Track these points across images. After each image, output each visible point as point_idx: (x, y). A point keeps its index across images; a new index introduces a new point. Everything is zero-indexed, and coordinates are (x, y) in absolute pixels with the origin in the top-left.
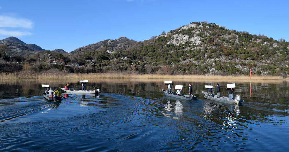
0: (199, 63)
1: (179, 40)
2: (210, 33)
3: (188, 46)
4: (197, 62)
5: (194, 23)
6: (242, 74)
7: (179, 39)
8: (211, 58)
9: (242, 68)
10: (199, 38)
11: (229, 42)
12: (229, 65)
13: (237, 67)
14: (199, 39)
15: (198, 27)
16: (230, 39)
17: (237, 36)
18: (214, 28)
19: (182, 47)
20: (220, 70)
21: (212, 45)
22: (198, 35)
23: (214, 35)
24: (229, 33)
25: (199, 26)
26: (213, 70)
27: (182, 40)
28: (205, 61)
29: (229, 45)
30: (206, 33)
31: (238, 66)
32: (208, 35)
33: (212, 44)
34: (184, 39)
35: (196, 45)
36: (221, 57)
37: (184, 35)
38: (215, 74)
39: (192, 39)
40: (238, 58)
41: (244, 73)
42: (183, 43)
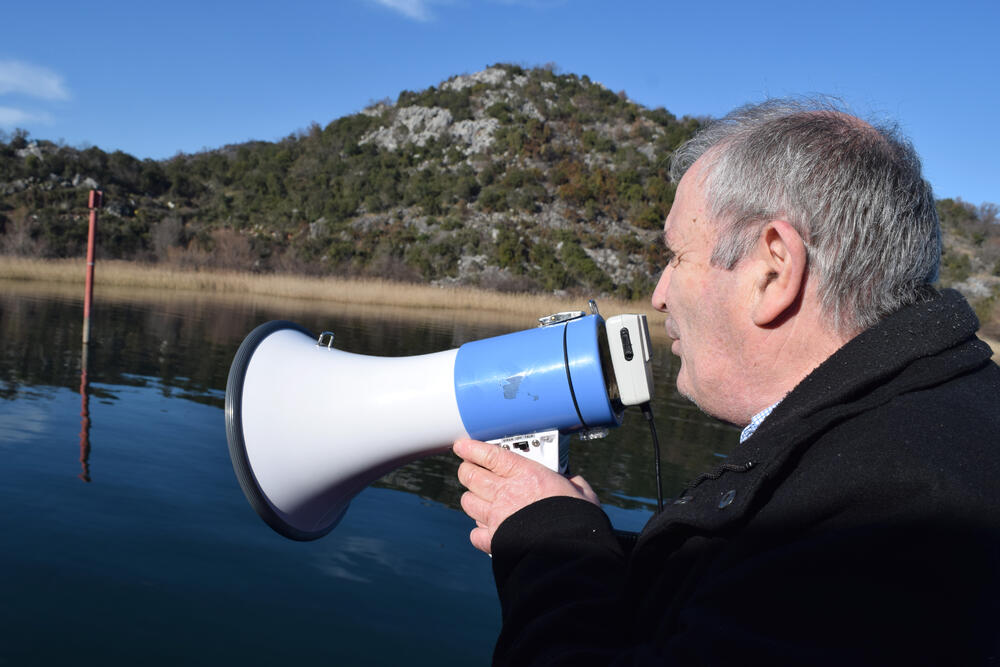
0: (434, 226)
1: (411, 127)
2: (546, 107)
3: (432, 156)
4: (425, 225)
5: (499, 66)
6: (606, 290)
7: (411, 124)
8: (497, 211)
9: (617, 263)
10: (491, 124)
11: (613, 149)
12: (560, 245)
13: (598, 256)
14: (490, 129)
15: (509, 83)
16: (624, 137)
17: (660, 130)
18: (572, 93)
19: (408, 155)
20: (506, 265)
21: (531, 157)
22: (493, 113)
23: (563, 116)
24: (628, 117)
25: (512, 79)
26: (474, 263)
27: (419, 130)
28: (465, 219)
29: (607, 162)
30: (528, 107)
31: (602, 252)
32: (537, 114)
33: (531, 151)
34: (428, 125)
35: (468, 152)
36: (545, 207)
37: (435, 110)
38: (477, 283)
39: (461, 129)
40: (620, 219)
41: (615, 287)
42: (421, 143)
